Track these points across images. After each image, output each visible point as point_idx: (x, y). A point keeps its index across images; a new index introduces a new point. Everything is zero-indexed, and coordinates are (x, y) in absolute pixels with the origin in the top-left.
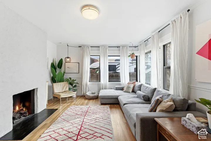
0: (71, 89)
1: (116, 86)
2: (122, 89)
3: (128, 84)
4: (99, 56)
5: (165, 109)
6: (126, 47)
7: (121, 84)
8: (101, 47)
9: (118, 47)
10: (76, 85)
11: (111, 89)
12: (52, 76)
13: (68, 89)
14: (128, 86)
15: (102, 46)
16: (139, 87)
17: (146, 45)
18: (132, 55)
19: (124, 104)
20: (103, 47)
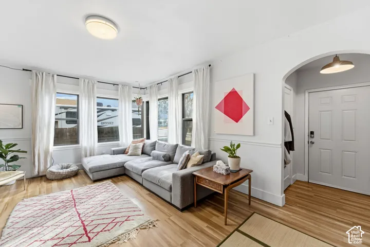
1: (113, 149)
2: (124, 152)
3: (133, 142)
4: (78, 96)
5: (196, 163)
6: (127, 87)
7: (120, 144)
8: (82, 80)
9: (114, 84)
10: (16, 156)
11: (103, 154)
14: (135, 146)
15: (85, 78)
16: (152, 146)
17: (159, 89)
18: (138, 101)
19: (143, 171)
20: (86, 81)
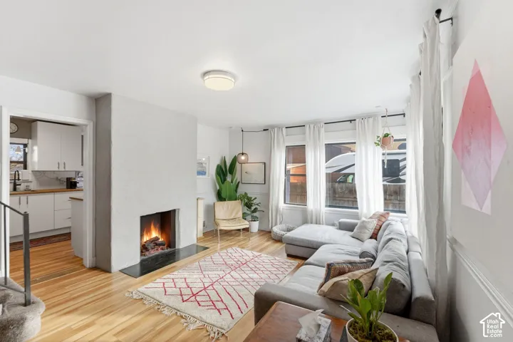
0: (249, 215)
7: (359, 214)
8: (307, 127)
9: (351, 121)
10: (256, 208)
12: (218, 188)
13: (240, 214)
15: (310, 123)
20: (312, 126)
